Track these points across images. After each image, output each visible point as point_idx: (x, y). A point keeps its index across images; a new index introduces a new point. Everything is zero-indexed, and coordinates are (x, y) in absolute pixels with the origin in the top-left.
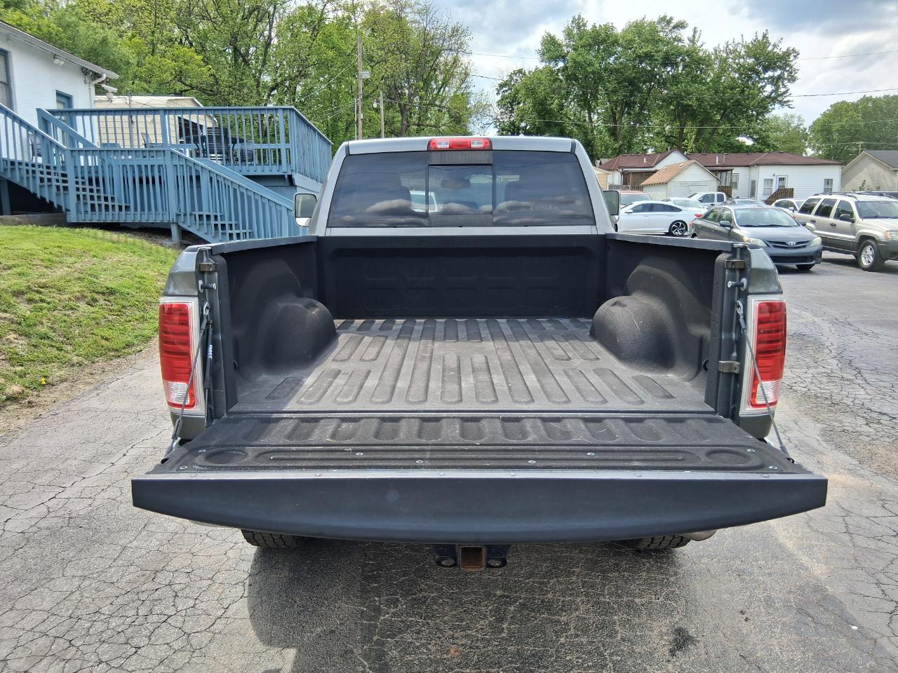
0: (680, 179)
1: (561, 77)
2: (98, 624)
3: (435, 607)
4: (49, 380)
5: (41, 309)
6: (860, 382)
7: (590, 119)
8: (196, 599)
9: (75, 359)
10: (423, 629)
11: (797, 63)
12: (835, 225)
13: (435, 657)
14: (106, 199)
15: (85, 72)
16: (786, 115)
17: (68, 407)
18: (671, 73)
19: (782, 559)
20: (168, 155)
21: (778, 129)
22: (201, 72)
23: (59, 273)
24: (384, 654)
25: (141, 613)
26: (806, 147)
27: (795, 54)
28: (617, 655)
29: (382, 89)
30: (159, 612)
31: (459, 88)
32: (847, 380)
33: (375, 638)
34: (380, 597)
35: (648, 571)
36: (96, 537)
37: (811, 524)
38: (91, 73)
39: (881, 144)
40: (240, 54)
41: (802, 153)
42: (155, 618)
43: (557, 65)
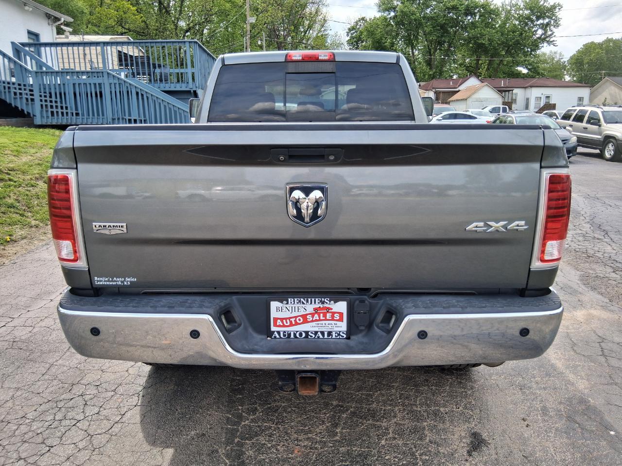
0: (476, 96)
1: (392, 23)
2: (22, 427)
3: (285, 414)
4: (12, 238)
5: (9, 186)
6: (608, 240)
7: (413, 53)
8: (101, 407)
9: (33, 223)
10: (274, 432)
11: (560, 14)
12: (587, 128)
13: (282, 456)
14: (62, 108)
15: (48, 16)
16: (551, 52)
17: (24, 258)
18: (470, 21)
19: (553, 376)
20: (106, 75)
21: (545, 62)
22: (135, 20)
23: (24, 160)
24: (243, 453)
25: (57, 418)
26: (565, 75)
27: (560, 7)
28: (426, 455)
29: (264, 32)
30: (71, 417)
31: (320, 31)
32: (598, 239)
33: (236, 440)
34: (242, 406)
35: (451, 385)
36: (31, 357)
37: (575, 348)
38: (53, 18)
39: (617, 72)
40: (164, 6)
41: (561, 79)
42: (68, 422)
43: (389, 14)
